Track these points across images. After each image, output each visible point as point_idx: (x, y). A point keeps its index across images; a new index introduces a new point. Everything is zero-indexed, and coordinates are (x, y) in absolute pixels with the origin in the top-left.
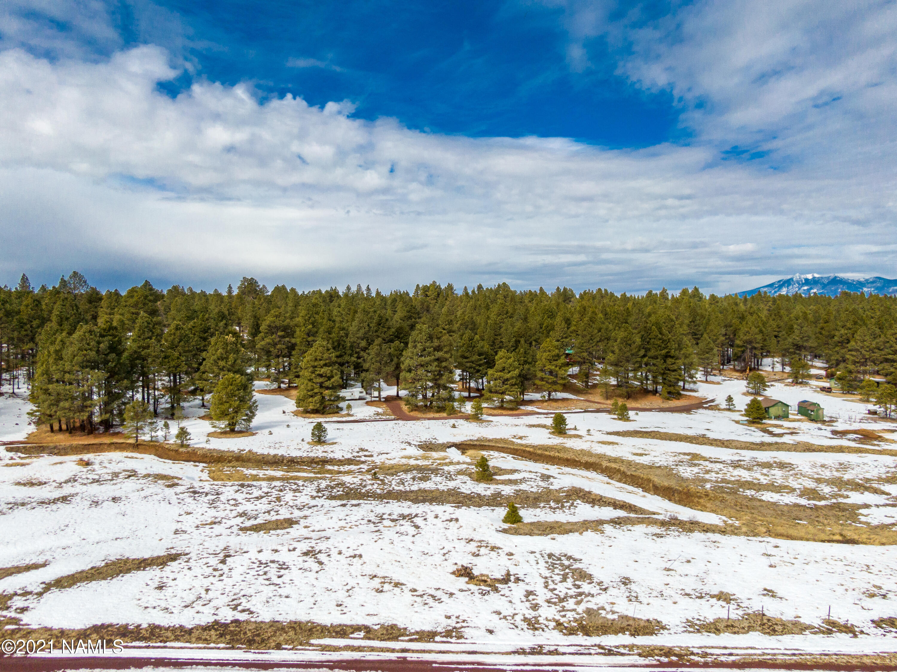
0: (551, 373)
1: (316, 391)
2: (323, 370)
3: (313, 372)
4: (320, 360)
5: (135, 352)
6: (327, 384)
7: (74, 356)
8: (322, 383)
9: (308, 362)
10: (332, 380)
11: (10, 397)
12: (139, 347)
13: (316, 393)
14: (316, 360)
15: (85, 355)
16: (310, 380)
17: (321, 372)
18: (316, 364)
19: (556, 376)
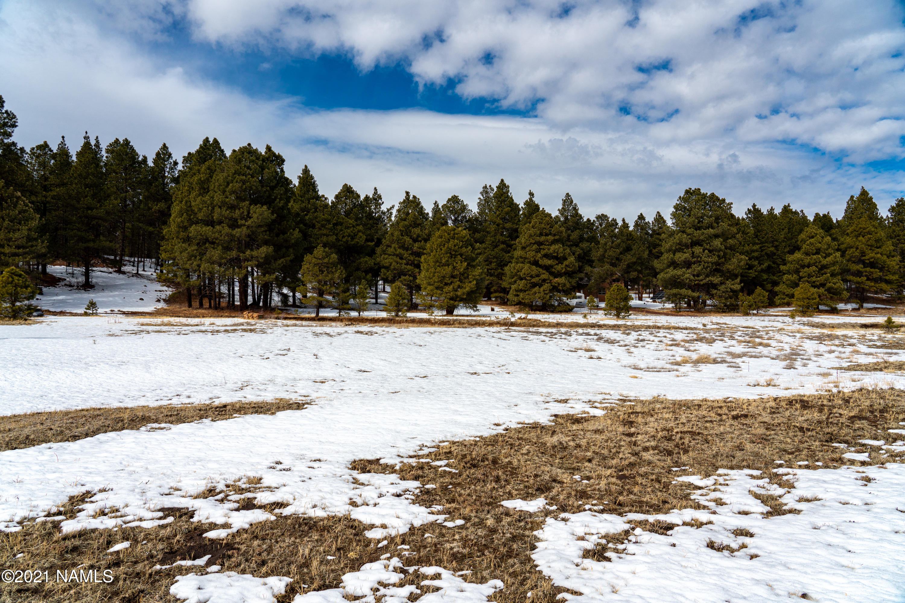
0: (873, 265)
1: (543, 276)
2: (553, 247)
3: (538, 251)
4: (547, 235)
5: (298, 215)
6: (559, 268)
7: (228, 184)
8: (551, 266)
9: (531, 236)
10: (566, 263)
11: (133, 276)
12: (303, 210)
13: (544, 280)
14: (541, 234)
15: (244, 182)
16: (536, 263)
17: (551, 251)
18: (543, 238)
19: (881, 269)
